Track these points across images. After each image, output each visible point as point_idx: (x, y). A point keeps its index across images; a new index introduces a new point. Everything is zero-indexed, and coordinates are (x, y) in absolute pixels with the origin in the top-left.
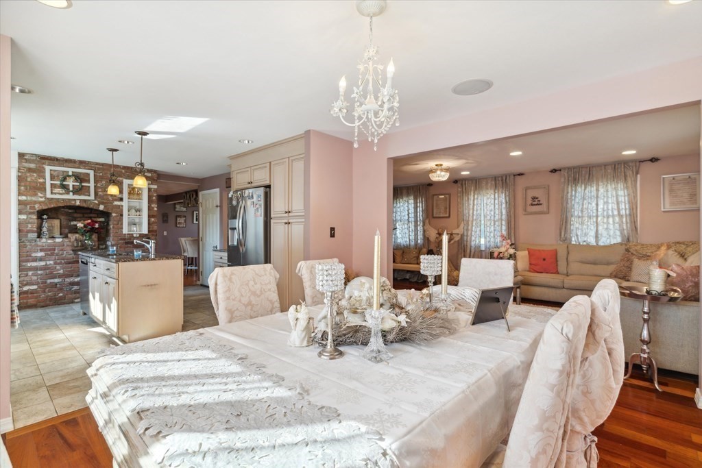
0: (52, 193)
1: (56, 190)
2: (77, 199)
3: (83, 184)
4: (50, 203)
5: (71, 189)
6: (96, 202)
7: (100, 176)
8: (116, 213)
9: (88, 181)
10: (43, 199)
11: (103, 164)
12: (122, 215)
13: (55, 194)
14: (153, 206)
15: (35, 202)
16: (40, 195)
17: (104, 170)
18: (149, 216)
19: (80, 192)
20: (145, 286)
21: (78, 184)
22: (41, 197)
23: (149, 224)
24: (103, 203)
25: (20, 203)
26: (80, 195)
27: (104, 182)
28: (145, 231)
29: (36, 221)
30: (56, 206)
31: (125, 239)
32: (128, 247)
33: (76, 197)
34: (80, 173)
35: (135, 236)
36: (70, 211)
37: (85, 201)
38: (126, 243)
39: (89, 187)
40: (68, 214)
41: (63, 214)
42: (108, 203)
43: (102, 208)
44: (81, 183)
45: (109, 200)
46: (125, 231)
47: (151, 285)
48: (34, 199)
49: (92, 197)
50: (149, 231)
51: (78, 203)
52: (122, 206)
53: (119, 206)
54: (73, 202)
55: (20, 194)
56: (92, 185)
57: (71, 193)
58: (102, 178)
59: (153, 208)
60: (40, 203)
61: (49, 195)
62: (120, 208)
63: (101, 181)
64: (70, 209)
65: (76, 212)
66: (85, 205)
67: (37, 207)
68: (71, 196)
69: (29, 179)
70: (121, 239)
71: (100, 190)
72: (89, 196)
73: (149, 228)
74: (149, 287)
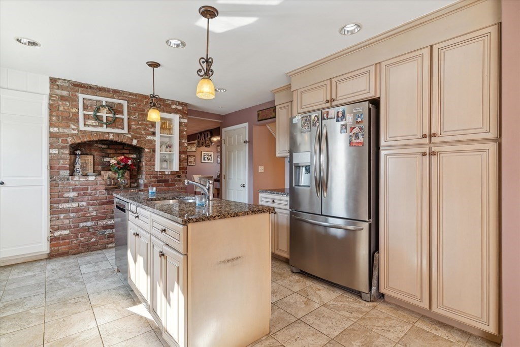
0: (85, 125)
1: (90, 122)
2: (111, 133)
3: (117, 116)
4: (83, 137)
5: (105, 121)
6: (129, 136)
7: (133, 107)
8: (149, 149)
9: (122, 113)
10: (76, 132)
11: (136, 95)
12: (154, 151)
13: (89, 126)
14: (183, 141)
15: (68, 135)
16: (73, 127)
17: (137, 100)
18: (180, 153)
19: (114, 125)
20: (224, 262)
21: (111, 115)
22: (73, 129)
23: (180, 161)
24: (136, 138)
25: (52, 135)
26: (113, 127)
27: (137, 114)
28: (176, 168)
29: (68, 156)
30: (89, 140)
31: (156, 177)
32: (160, 186)
33: (109, 130)
34: (114, 103)
35: (166, 173)
36: (103, 147)
37: (118, 134)
38: (159, 181)
39: (123, 119)
40: (102, 150)
41: (96, 150)
42: (141, 137)
43: (135, 142)
44: (115, 114)
45: (142, 134)
46: (157, 168)
47: (233, 259)
48: (66, 131)
49: (125, 131)
50: (180, 169)
51: (111, 137)
52: (155, 141)
53: (152, 140)
54: (107, 136)
55: (51, 125)
56: (125, 116)
57: (105, 126)
58: (135, 109)
59: (184, 143)
60: (73, 135)
61: (82, 128)
62: (152, 143)
63: (135, 113)
64: (103, 144)
65: (109, 148)
66: (118, 139)
67: (70, 140)
68: (104, 129)
69: (61, 109)
70: (153, 177)
71: (133, 123)
72: (123, 129)
73: (180, 165)
74: (230, 263)
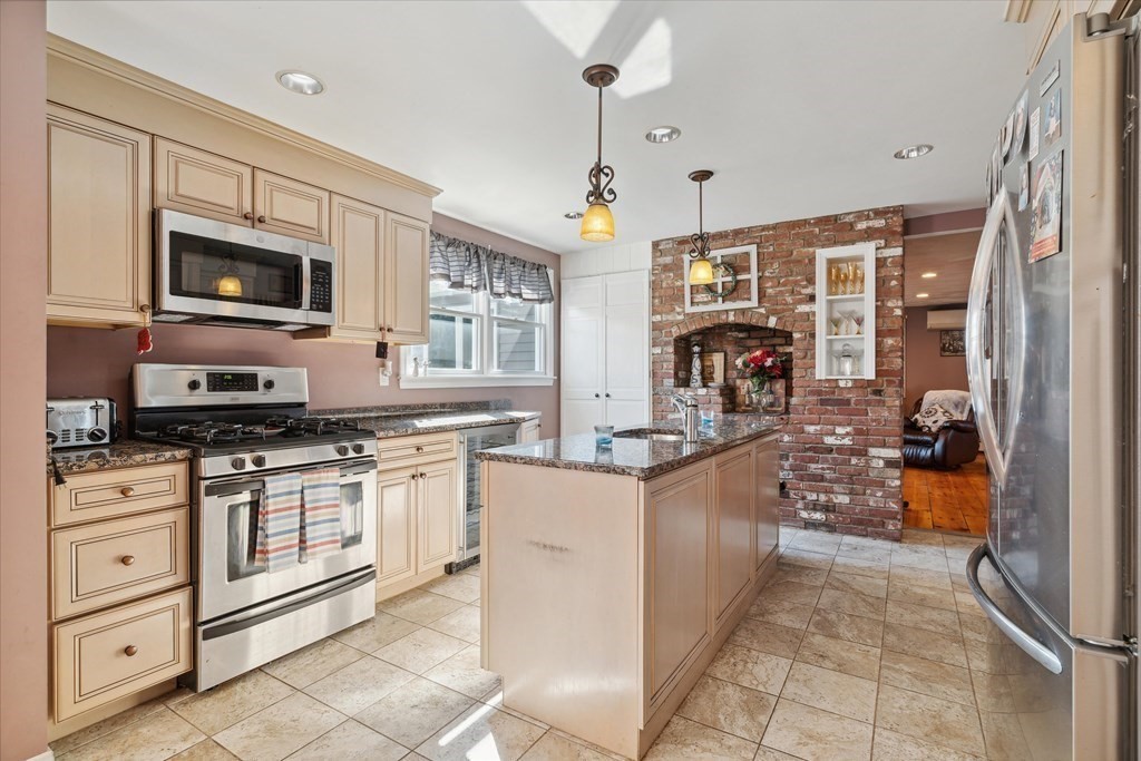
0: (692, 303)
1: (700, 297)
2: (729, 309)
3: (739, 277)
4: (691, 323)
5: (720, 291)
6: (762, 310)
7: (769, 253)
8: (801, 332)
9: (747, 270)
10: (681, 317)
11: (775, 227)
12: (813, 336)
13: (698, 304)
14: (890, 304)
15: (672, 324)
16: (678, 310)
17: (775, 237)
18: (879, 333)
19: (735, 294)
20: (537, 544)
21: (730, 279)
22: (679, 314)
23: (879, 353)
24: (774, 312)
25: (655, 327)
26: (734, 300)
27: (776, 265)
28: (869, 373)
29: (673, 356)
30: (698, 327)
31: (819, 393)
32: (826, 412)
33: (729, 305)
34: (735, 256)
35: (842, 384)
37: (743, 311)
38: (823, 402)
39: (749, 280)
42: (784, 310)
43: (772, 322)
44: (736, 273)
45: (786, 304)
46: (821, 373)
47: (552, 548)
48: (670, 317)
49: (754, 303)
50: (878, 373)
51: (731, 318)
52: (814, 313)
53: (808, 314)
54: (724, 317)
55: (654, 312)
56: (753, 276)
57: (720, 299)
58: (773, 257)
59: (892, 309)
60: (678, 324)
61: (689, 309)
62: (809, 317)
63: (772, 264)
66: (741, 320)
67: (676, 332)
68: (720, 306)
69: (664, 285)
70: (812, 393)
71: (770, 284)
72: (749, 299)
73: (878, 364)
74: (548, 553)
